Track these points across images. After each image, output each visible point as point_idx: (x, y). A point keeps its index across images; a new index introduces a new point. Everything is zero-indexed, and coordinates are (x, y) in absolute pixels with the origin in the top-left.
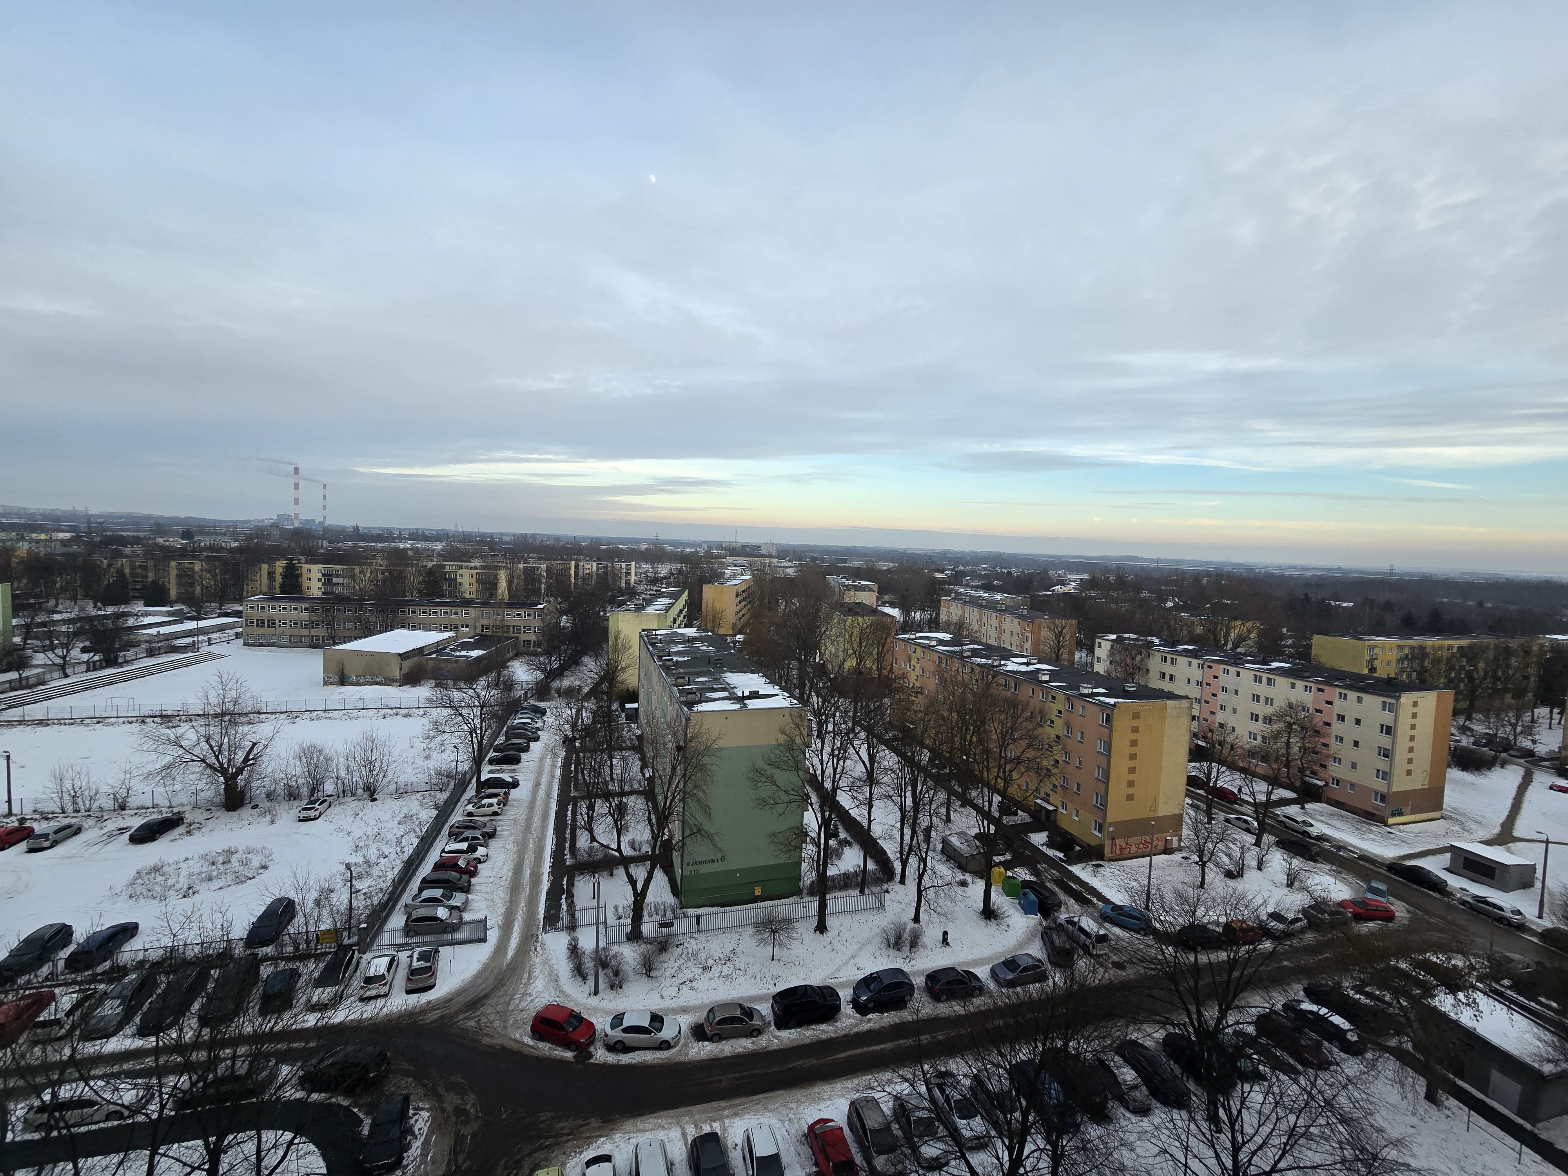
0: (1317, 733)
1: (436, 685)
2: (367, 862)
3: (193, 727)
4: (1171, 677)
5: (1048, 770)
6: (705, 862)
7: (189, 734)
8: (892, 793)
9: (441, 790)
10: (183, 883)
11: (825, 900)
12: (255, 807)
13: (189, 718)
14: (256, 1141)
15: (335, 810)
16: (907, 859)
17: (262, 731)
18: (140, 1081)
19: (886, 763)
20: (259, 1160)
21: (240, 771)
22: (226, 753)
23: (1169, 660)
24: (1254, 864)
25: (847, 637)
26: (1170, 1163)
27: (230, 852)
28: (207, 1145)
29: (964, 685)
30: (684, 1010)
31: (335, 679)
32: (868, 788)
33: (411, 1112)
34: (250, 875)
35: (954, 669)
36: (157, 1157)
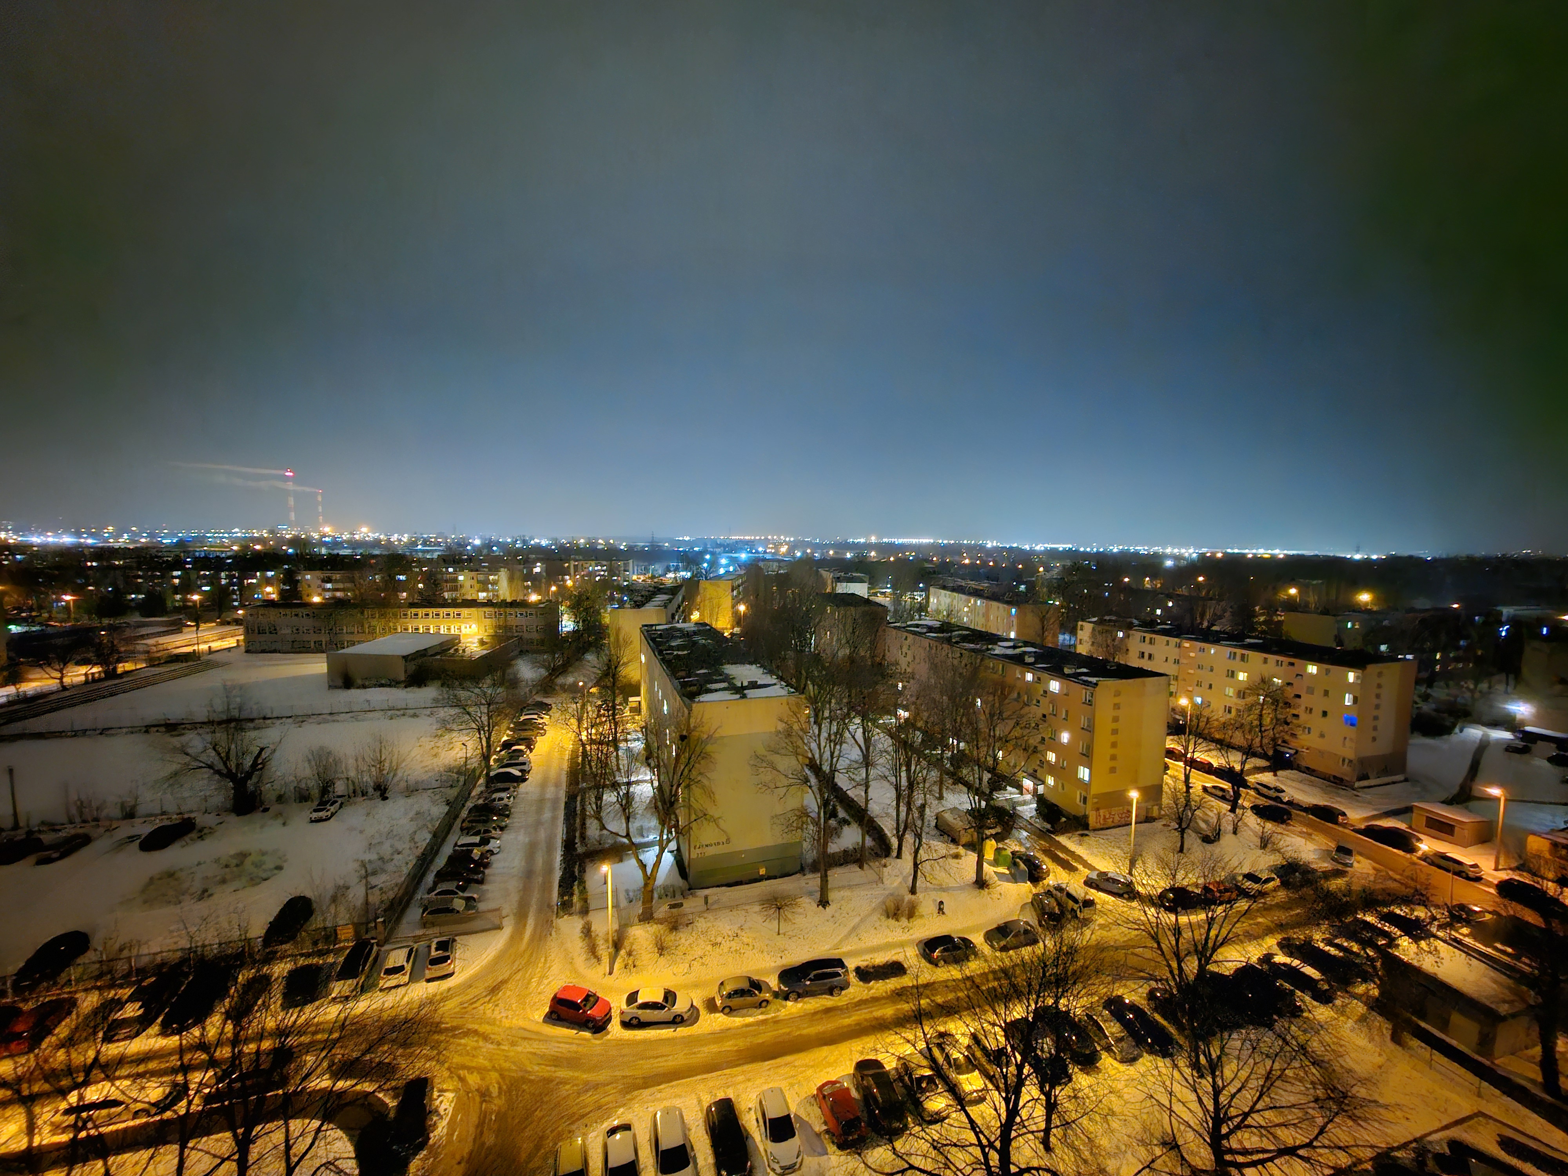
0: (1287, 705)
1: (442, 685)
2: (381, 859)
3: (199, 734)
4: (1150, 656)
5: (1036, 747)
6: (711, 845)
7: (196, 741)
8: (887, 773)
9: (451, 786)
10: (197, 886)
11: (826, 876)
12: (266, 810)
13: (195, 725)
14: (284, 1130)
15: (347, 811)
16: (903, 835)
17: (269, 736)
18: (164, 1079)
19: (881, 746)
20: (288, 1147)
21: (249, 775)
22: (234, 760)
23: (1147, 639)
24: (1230, 828)
25: (841, 626)
26: (1157, 1107)
27: (243, 856)
28: (235, 1136)
29: (954, 669)
30: (696, 986)
31: (340, 682)
32: (864, 770)
33: (436, 1094)
34: (264, 875)
35: (944, 653)
36: (187, 1151)
